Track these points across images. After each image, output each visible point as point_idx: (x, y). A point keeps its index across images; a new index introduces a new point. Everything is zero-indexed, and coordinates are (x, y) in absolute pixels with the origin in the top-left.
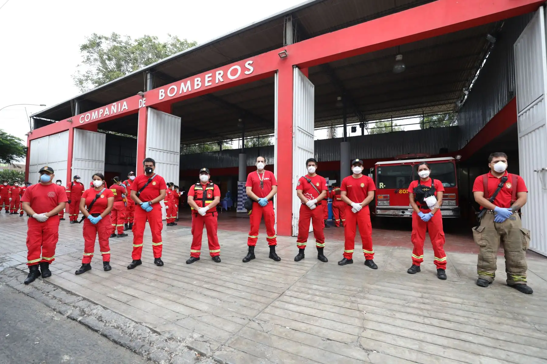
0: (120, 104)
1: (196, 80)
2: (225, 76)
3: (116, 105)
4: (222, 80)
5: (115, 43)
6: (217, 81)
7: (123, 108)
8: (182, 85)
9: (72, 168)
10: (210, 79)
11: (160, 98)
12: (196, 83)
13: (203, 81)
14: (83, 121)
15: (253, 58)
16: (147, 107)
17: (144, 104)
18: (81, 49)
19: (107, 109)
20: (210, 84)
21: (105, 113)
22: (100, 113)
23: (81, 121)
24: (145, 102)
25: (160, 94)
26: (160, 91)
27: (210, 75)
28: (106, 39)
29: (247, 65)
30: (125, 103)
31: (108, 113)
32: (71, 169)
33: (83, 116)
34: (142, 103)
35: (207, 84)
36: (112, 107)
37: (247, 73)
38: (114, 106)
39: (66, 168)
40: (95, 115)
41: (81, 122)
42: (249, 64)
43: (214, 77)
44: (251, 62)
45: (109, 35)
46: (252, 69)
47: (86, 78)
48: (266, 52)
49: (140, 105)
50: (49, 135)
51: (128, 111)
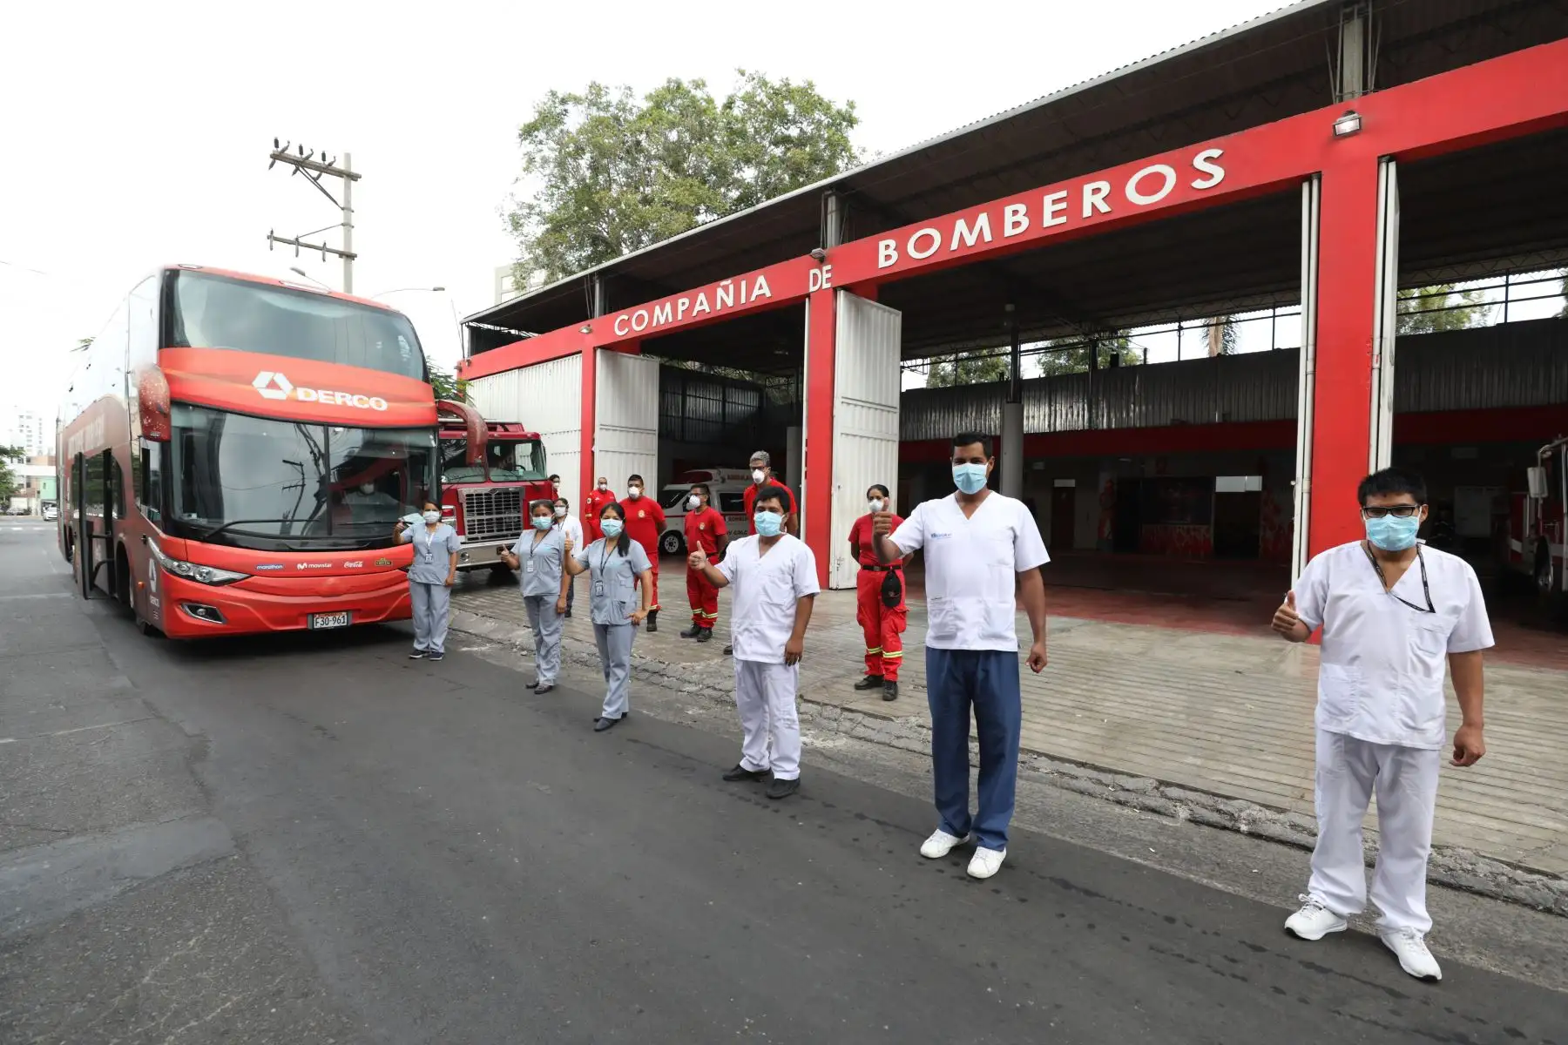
0: (743, 284)
1: (1008, 210)
2: (1116, 195)
3: (731, 288)
4: (1104, 208)
5: (594, 112)
6: (1087, 212)
7: (756, 292)
8: (961, 226)
9: (596, 449)
10: (1063, 205)
11: (882, 263)
12: (1009, 219)
13: (1035, 213)
14: (627, 330)
15: (1221, 140)
16: (835, 290)
17: (827, 282)
18: (520, 135)
19: (702, 297)
20: (1063, 220)
21: (698, 308)
22: (681, 308)
23: (620, 329)
24: (829, 275)
25: (882, 253)
26: (882, 244)
27: (1063, 194)
28: (577, 100)
29: (1199, 162)
30: (761, 280)
31: (706, 307)
32: (593, 452)
33: (626, 317)
34: (820, 279)
35: (1048, 221)
36: (720, 292)
37: (1199, 184)
38: (726, 289)
39: (578, 448)
40: (663, 314)
41: (620, 333)
42: (1208, 159)
43: (1075, 200)
44: (1216, 153)
45: (581, 91)
46: (1218, 173)
47: (528, 211)
48: (1275, 120)
49: (814, 285)
50: (519, 368)
51: (770, 301)
